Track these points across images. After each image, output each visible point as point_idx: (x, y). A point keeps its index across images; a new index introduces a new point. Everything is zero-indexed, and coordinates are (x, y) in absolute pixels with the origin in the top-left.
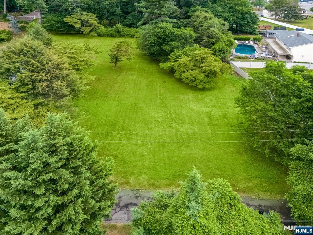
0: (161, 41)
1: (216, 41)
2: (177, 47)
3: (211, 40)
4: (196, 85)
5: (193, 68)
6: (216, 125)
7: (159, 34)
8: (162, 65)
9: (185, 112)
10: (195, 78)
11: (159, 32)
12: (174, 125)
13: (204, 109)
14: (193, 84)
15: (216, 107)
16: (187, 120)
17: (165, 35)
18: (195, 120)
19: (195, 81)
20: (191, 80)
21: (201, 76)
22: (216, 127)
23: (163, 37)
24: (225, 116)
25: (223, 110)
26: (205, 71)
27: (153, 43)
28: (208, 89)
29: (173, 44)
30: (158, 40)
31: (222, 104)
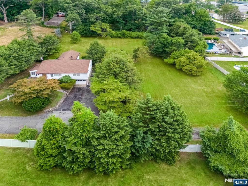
0: (164, 46)
1: (197, 45)
2: (175, 50)
3: (194, 45)
4: (192, 73)
5: (189, 63)
6: (211, 97)
7: (163, 42)
8: (166, 60)
9: (190, 89)
10: (191, 69)
11: (163, 41)
12: (188, 97)
13: (200, 88)
14: (190, 73)
15: (206, 87)
16: (194, 94)
17: (167, 43)
18: (198, 94)
19: (191, 71)
20: (189, 71)
21: (195, 69)
22: (211, 98)
23: (165, 44)
24: (213, 92)
25: (211, 88)
26: (197, 66)
27: (159, 47)
28: (199, 76)
29: (173, 48)
30: (162, 45)
31: (209, 84)
